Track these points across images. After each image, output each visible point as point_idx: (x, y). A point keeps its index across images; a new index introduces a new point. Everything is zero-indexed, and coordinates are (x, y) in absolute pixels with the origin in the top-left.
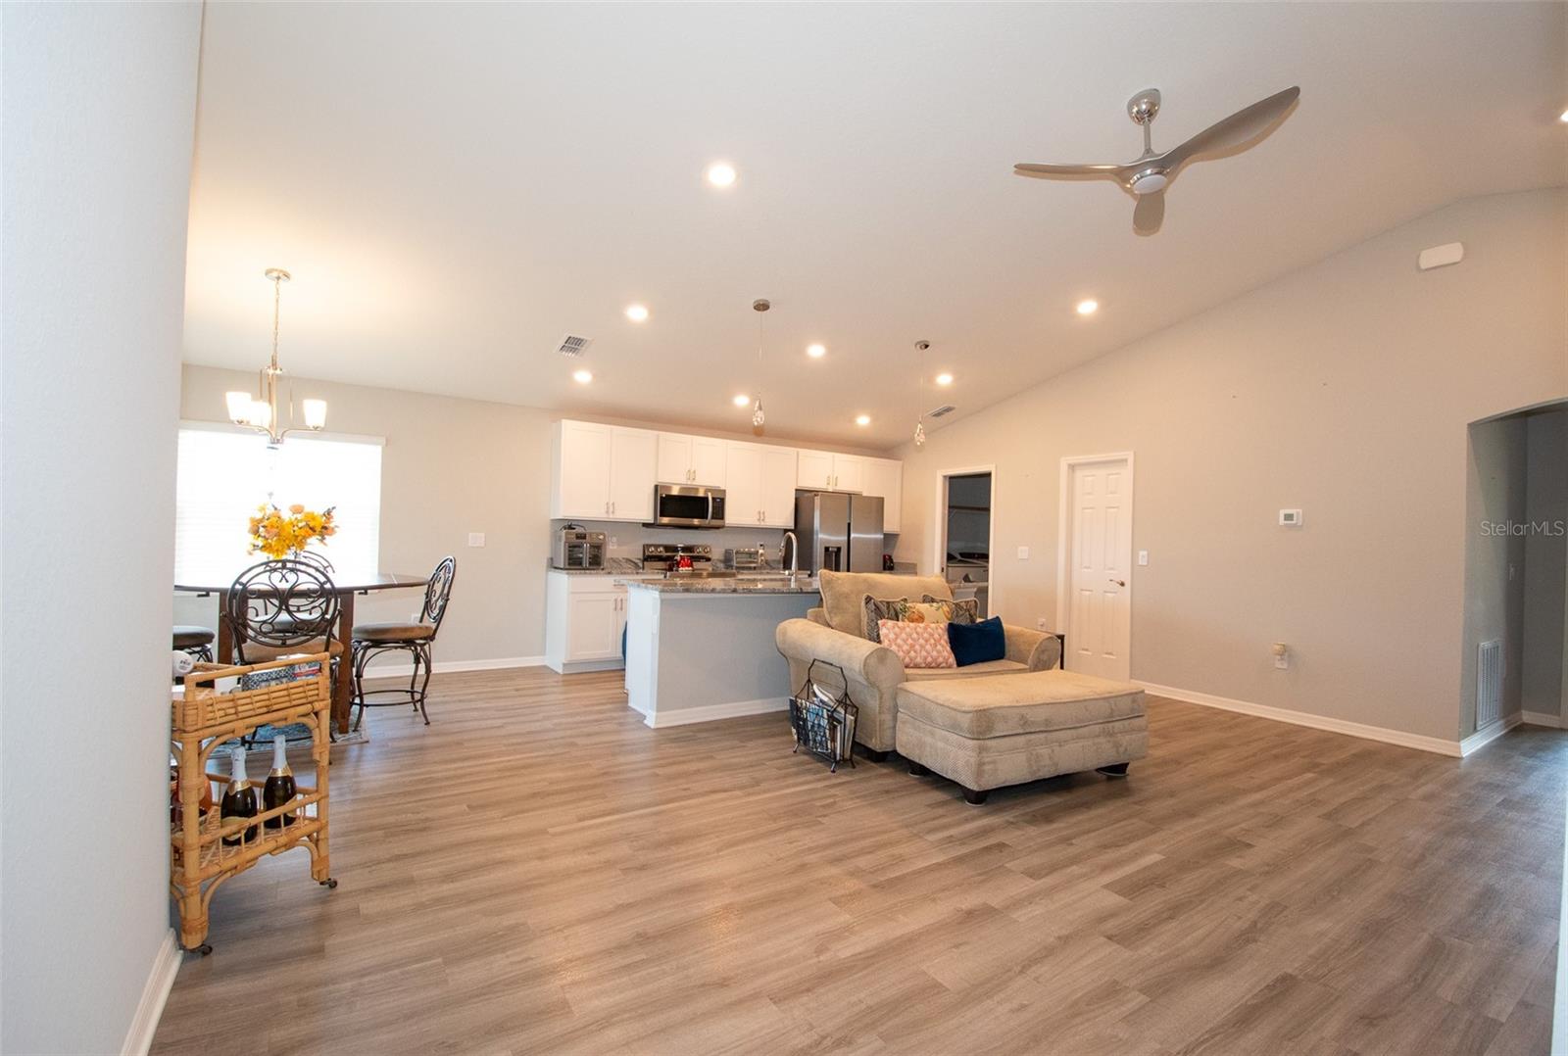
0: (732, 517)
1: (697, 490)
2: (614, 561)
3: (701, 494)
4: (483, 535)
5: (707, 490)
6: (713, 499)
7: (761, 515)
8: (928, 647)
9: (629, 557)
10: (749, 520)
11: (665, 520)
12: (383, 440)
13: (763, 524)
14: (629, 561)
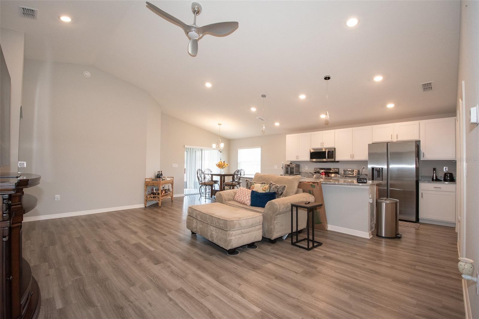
0: (338, 158)
1: (322, 149)
2: (307, 173)
3: (324, 150)
4: (277, 166)
5: (326, 149)
6: (328, 151)
7: (352, 156)
8: (242, 197)
9: (311, 172)
10: (348, 158)
11: (314, 160)
12: (260, 147)
13: (354, 159)
14: (311, 173)
